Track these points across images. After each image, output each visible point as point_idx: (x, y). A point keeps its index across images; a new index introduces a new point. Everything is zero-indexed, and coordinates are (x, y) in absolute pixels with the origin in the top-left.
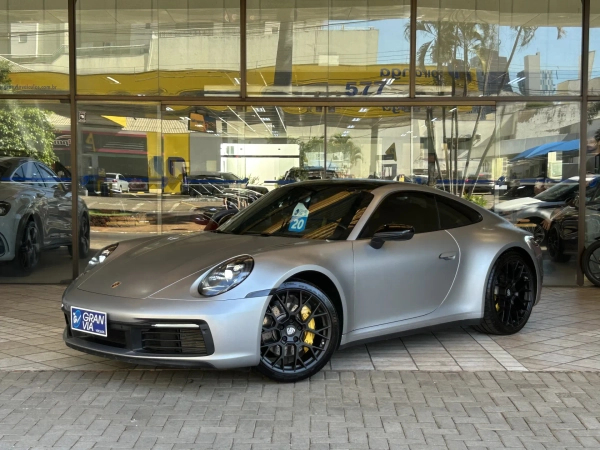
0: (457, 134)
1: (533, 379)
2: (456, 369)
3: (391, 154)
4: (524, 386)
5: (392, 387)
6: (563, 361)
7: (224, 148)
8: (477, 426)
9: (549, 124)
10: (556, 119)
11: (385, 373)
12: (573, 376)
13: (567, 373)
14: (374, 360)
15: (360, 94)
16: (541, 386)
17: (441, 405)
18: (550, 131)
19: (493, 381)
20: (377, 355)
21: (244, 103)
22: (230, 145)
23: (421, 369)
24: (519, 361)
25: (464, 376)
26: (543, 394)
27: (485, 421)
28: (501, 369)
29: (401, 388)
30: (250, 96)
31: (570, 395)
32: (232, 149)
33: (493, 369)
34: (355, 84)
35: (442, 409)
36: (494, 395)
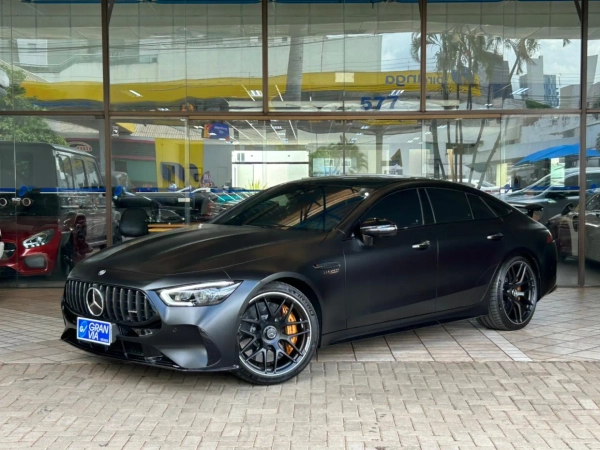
0: (461, 140)
1: (538, 368)
2: (468, 359)
3: (396, 160)
4: (530, 374)
5: (412, 376)
6: (564, 352)
7: (235, 155)
8: (489, 407)
9: (554, 127)
10: (560, 122)
11: (405, 363)
12: (572, 365)
13: (567, 363)
14: (394, 353)
15: (374, 108)
16: (545, 374)
17: (457, 390)
18: (555, 134)
19: (501, 370)
20: (396, 349)
21: (266, 118)
22: (241, 152)
23: (437, 360)
24: (524, 353)
25: (476, 366)
26: (547, 381)
27: (494, 402)
28: (508, 360)
29: (421, 376)
30: (271, 110)
31: (570, 381)
32: (243, 155)
33: (501, 360)
34: (369, 98)
35: (456, 394)
36: (503, 382)
